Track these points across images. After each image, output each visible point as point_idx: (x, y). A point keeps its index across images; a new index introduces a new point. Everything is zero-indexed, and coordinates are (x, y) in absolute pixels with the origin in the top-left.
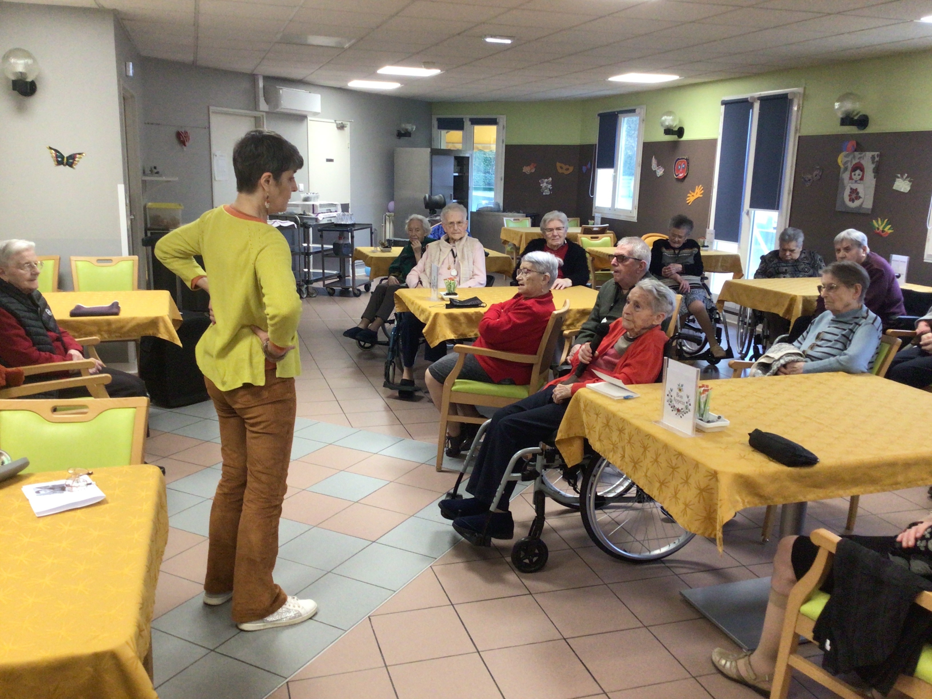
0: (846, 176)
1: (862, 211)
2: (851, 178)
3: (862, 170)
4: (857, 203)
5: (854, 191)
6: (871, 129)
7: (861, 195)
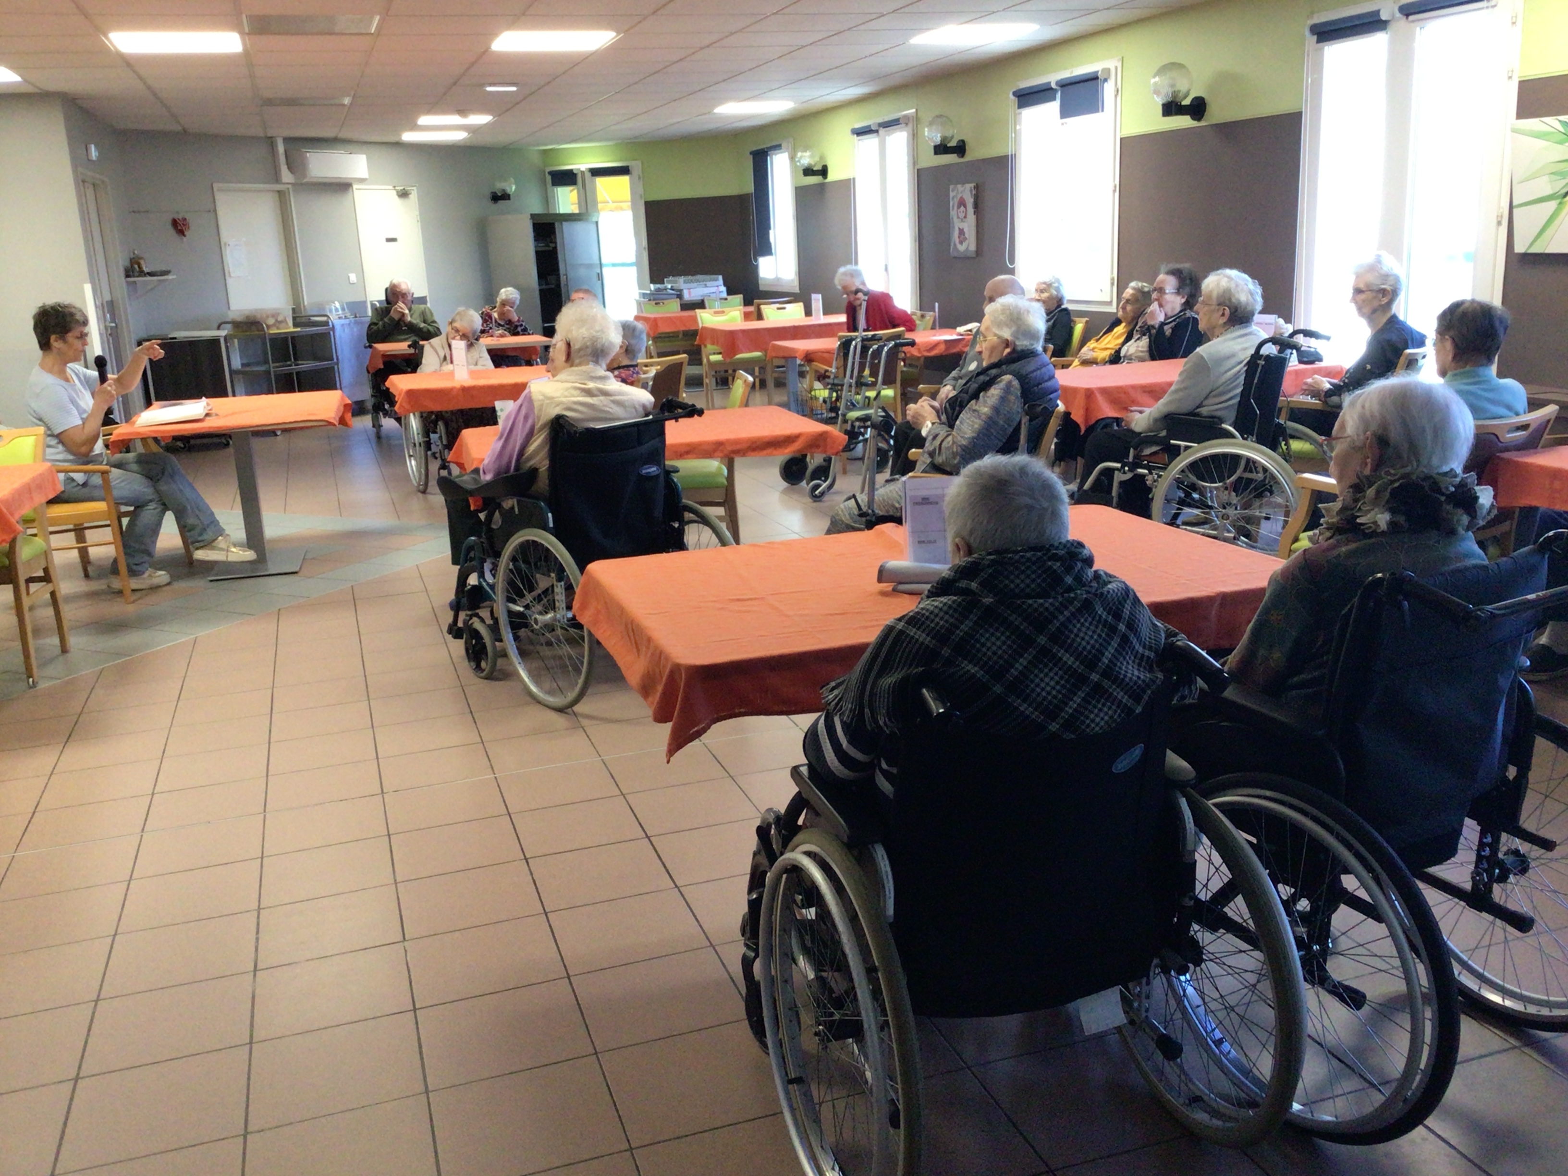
0: (953, 213)
1: (969, 255)
2: (958, 217)
3: (965, 207)
4: (965, 244)
5: (961, 232)
6: (968, 157)
7: (967, 235)
